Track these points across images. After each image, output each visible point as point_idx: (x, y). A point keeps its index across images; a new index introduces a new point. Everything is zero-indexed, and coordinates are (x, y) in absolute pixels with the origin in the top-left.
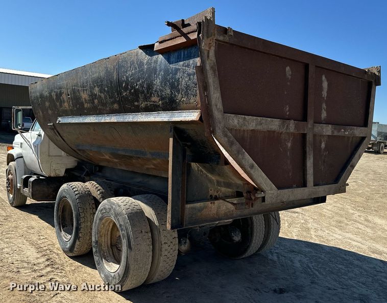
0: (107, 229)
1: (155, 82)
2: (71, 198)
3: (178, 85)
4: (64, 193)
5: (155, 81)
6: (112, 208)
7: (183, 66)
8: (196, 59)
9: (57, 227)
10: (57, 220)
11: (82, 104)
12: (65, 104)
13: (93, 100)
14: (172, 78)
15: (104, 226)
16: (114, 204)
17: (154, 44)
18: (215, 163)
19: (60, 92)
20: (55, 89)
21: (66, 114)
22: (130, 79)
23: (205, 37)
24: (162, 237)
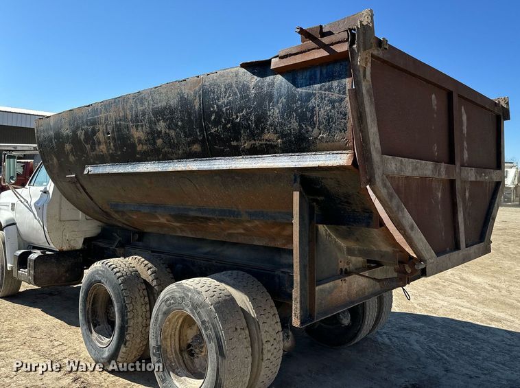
0: (174, 327)
1: (269, 113)
2: (110, 282)
3: (312, 116)
4: (97, 276)
5: (270, 111)
6: (187, 296)
7: (321, 89)
8: (344, 80)
9: (85, 327)
10: (84, 315)
11: (133, 146)
12: (101, 147)
13: (154, 139)
14: (301, 107)
15: (170, 323)
16: (189, 290)
17: (270, 60)
18: (364, 225)
19: (94, 129)
20: (83, 124)
21: (102, 160)
22: (224, 109)
23: (362, 49)
24: (263, 333)
